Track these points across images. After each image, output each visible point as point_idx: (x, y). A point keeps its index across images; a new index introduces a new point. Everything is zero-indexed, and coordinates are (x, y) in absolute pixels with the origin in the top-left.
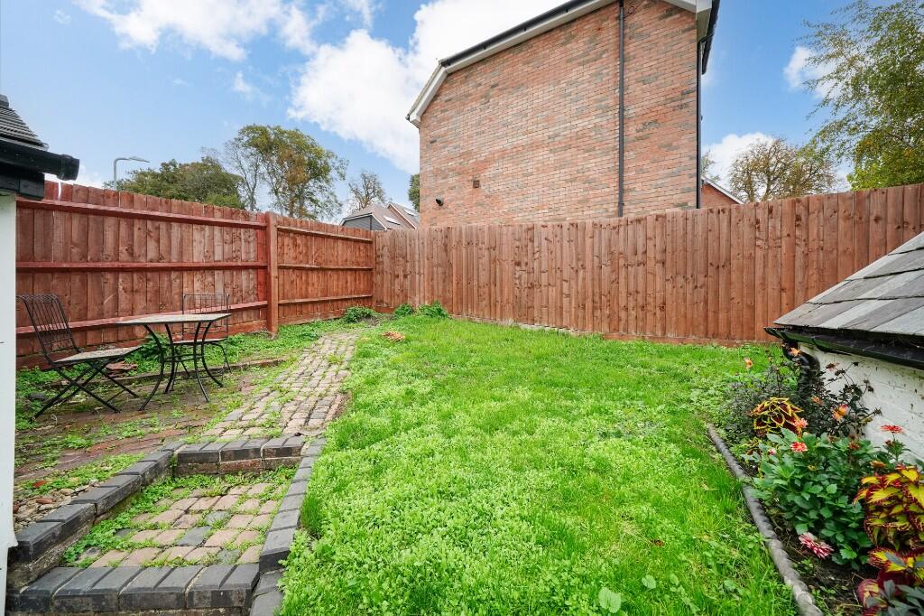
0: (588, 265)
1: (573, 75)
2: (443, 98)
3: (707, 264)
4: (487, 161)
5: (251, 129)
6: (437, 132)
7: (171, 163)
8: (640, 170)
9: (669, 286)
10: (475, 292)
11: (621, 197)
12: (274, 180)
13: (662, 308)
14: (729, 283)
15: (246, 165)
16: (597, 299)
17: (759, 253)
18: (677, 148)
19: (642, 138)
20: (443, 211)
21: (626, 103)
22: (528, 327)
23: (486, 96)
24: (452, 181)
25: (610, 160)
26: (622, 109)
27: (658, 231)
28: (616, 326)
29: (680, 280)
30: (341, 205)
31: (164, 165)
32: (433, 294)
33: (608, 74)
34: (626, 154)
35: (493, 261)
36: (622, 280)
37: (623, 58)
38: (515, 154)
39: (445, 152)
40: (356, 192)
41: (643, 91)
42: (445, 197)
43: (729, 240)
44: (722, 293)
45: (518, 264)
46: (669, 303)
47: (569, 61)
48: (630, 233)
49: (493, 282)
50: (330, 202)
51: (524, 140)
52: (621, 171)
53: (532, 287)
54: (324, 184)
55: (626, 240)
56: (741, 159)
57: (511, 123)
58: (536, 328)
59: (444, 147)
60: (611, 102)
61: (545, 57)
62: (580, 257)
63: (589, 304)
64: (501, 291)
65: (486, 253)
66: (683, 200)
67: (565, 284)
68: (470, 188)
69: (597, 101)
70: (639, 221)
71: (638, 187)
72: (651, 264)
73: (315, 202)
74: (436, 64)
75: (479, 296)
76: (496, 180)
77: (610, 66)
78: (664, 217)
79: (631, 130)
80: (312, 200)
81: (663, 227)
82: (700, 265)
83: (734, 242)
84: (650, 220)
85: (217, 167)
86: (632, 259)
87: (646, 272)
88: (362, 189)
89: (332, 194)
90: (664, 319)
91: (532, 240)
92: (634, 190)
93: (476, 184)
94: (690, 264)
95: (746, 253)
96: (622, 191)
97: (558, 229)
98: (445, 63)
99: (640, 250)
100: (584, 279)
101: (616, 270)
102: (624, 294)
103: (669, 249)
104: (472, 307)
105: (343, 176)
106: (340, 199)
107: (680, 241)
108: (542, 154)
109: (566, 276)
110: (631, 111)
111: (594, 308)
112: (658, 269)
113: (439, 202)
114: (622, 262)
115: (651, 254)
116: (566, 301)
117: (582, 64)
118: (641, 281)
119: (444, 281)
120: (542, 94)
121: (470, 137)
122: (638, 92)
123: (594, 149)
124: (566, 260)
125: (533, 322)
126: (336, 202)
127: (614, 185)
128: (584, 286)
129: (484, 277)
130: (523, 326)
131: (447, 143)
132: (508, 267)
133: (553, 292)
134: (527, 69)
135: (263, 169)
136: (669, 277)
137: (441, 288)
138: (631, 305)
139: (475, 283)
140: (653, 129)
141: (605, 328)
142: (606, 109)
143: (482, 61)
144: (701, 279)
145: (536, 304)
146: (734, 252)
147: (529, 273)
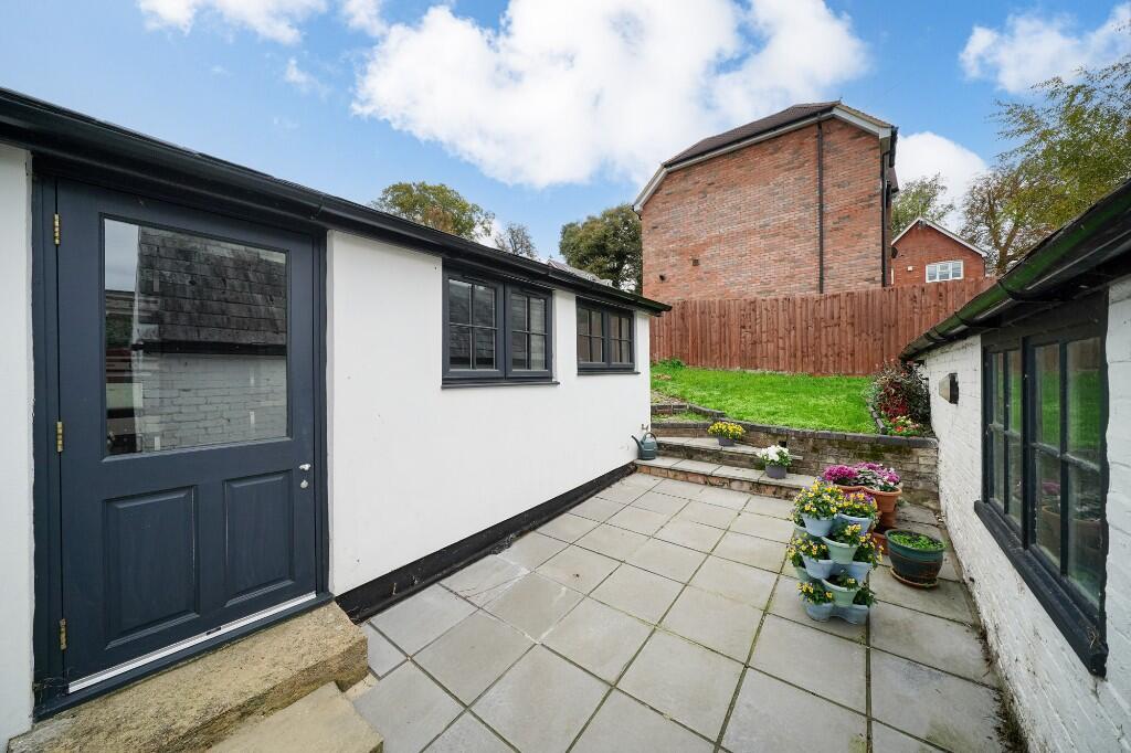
0: (798, 326)
1: (780, 179)
2: (664, 191)
3: (883, 325)
4: (706, 245)
5: (395, 188)
6: (659, 219)
8: (836, 253)
9: (857, 339)
10: (708, 349)
11: (821, 274)
13: (852, 355)
14: (897, 337)
16: (805, 350)
17: (916, 317)
18: (866, 237)
19: (836, 229)
20: (665, 284)
21: (825, 202)
22: (753, 371)
23: (704, 193)
24: (672, 260)
25: (812, 245)
26: (821, 206)
27: (849, 303)
28: (819, 369)
29: (864, 335)
32: (671, 351)
33: (809, 179)
34: (824, 241)
35: (723, 325)
36: (823, 337)
37: (821, 168)
38: (731, 239)
39: (668, 235)
41: (838, 193)
42: (668, 273)
43: (896, 308)
44: (892, 344)
45: (744, 327)
46: (857, 349)
47: (776, 167)
48: (829, 305)
49: (722, 340)
51: (736, 228)
52: (821, 254)
53: (755, 343)
55: (826, 309)
56: (978, 186)
57: (726, 215)
58: (759, 371)
59: (665, 233)
60: (812, 200)
61: (756, 162)
62: (792, 321)
63: (799, 354)
64: (730, 347)
65: (717, 320)
66: (872, 276)
67: (780, 341)
68: (690, 265)
69: (800, 199)
70: (834, 296)
71: (836, 265)
72: (843, 325)
74: (659, 166)
75: (711, 350)
76: (713, 259)
77: (811, 173)
78: (853, 293)
79: (829, 223)
81: (852, 300)
82: (878, 326)
83: (900, 309)
84: (843, 297)
86: (831, 323)
87: (840, 330)
90: (853, 362)
91: (754, 310)
92: (831, 268)
93: (696, 263)
94: (871, 324)
95: (908, 317)
96: (822, 269)
97: (775, 302)
98: (666, 166)
99: (836, 316)
100: (795, 336)
101: (818, 329)
102: (825, 347)
103: (856, 315)
104: (706, 359)
107: (863, 308)
108: (755, 240)
109: (780, 335)
110: (828, 208)
111: (803, 356)
112: (849, 328)
113: (662, 278)
114: (823, 324)
115: (844, 319)
116: (781, 352)
117: (789, 170)
118: (837, 338)
119: (681, 341)
120: (753, 192)
121: (690, 224)
122: (834, 193)
123: (797, 236)
124: (781, 325)
125: (756, 368)
127: (816, 264)
128: (795, 342)
129: (715, 338)
130: (749, 371)
131: (667, 229)
132: (735, 329)
133: (771, 346)
134: (741, 172)
136: (856, 332)
137: (678, 345)
138: (830, 353)
139: (708, 341)
140: (846, 222)
141: (811, 370)
142: (807, 207)
143: (700, 163)
144: (878, 335)
145: (759, 356)
146: (900, 317)
147: (752, 334)
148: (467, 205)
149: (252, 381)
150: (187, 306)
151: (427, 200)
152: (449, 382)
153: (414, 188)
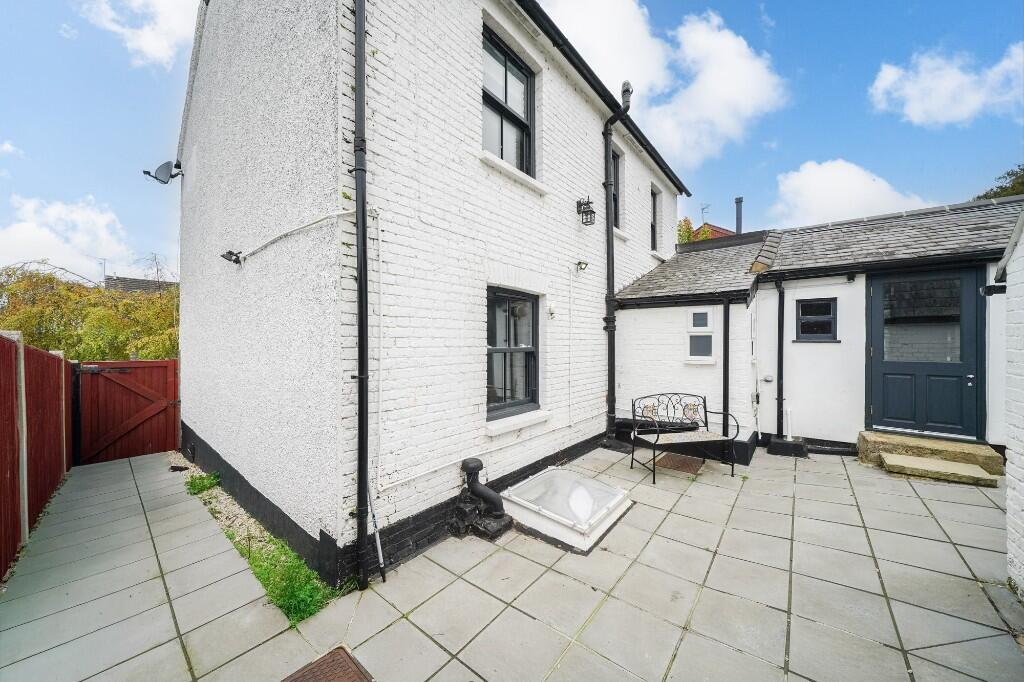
149: (949, 339)
150: (907, 296)
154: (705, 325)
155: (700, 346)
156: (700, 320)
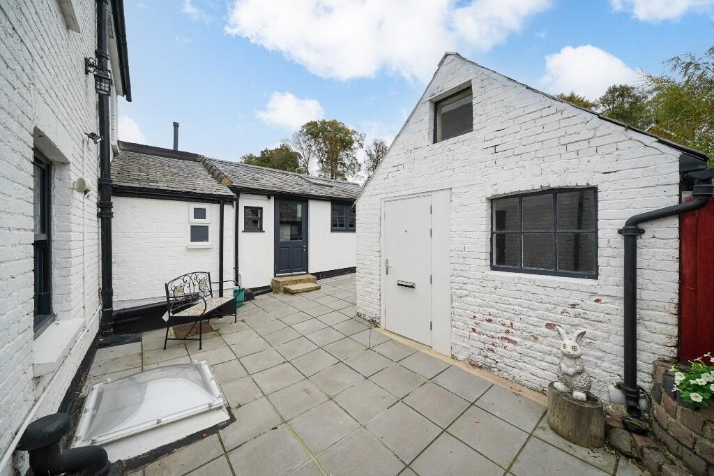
5: (309, 124)
7: (265, 151)
12: (321, 154)
15: (304, 146)
30: (360, 165)
31: (262, 152)
40: (370, 155)
50: (353, 164)
54: (349, 152)
73: (344, 165)
80: (342, 164)
85: (287, 149)
88: (374, 153)
89: (354, 158)
105: (361, 146)
106: (359, 162)
126: (357, 163)
135: (314, 148)
148: (349, 131)
151: (326, 129)
152: (332, 231)
153: (319, 123)
154: (204, 217)
155: (199, 234)
156: (200, 214)
